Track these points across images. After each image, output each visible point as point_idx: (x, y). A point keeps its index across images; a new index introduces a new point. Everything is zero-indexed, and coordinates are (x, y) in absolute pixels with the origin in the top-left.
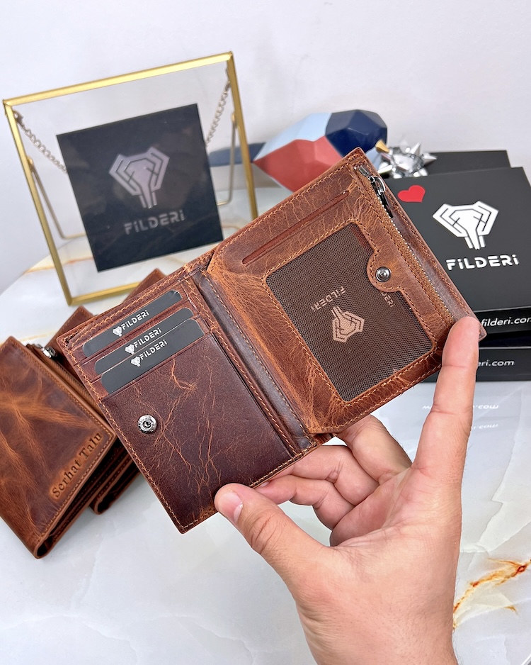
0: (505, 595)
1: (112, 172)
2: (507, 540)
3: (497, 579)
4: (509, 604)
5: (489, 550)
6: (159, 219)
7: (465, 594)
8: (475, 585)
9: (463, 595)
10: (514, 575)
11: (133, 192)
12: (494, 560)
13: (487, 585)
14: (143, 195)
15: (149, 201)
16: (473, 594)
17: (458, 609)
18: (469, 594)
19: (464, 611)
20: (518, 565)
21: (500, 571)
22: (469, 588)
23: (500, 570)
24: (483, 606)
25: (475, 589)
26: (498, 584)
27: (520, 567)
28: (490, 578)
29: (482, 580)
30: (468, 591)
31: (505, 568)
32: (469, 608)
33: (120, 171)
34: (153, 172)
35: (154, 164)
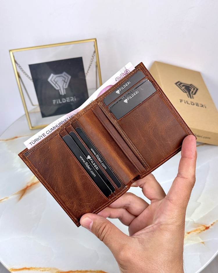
0: (200, 238)
1: (49, 80)
2: (202, 216)
3: (197, 231)
4: (202, 241)
5: (195, 220)
6: (66, 99)
8: (189, 233)
10: (204, 230)
11: (57, 89)
12: (197, 224)
13: (193, 234)
14: (60, 90)
15: (63, 92)
18: (186, 237)
24: (191, 241)
25: (189, 235)
26: (198, 233)
27: (207, 227)
28: (195, 231)
29: (191, 232)
30: (186, 235)
31: (200, 228)
32: (186, 242)
33: (52, 80)
34: (64, 81)
35: (65, 78)
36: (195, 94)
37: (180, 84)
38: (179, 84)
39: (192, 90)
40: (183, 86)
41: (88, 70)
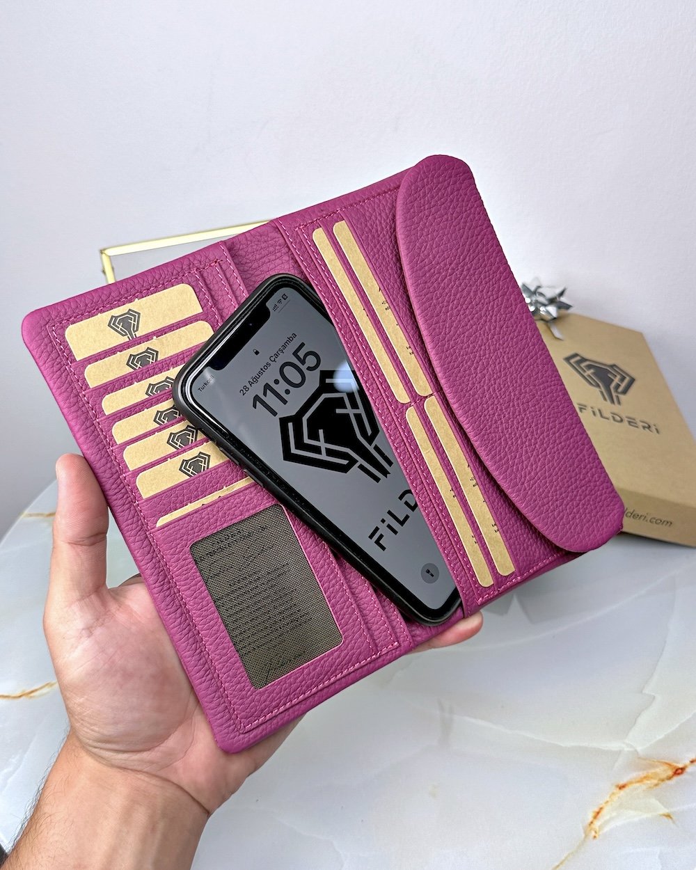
0: (660, 802)
2: (661, 737)
3: (649, 782)
4: (666, 811)
5: (640, 749)
7: (610, 797)
8: (622, 787)
9: (608, 799)
10: (670, 778)
12: (645, 759)
13: (636, 789)
16: (619, 797)
17: (600, 814)
18: (615, 798)
19: (608, 818)
20: (675, 767)
21: (652, 773)
22: (615, 791)
23: (653, 771)
24: (632, 813)
25: (622, 792)
26: (650, 787)
27: (677, 770)
28: (641, 780)
29: (631, 783)
30: (613, 794)
31: (658, 770)
32: (614, 814)
36: (625, 392)
37: (579, 362)
38: (576, 361)
39: (616, 380)
40: (589, 367)
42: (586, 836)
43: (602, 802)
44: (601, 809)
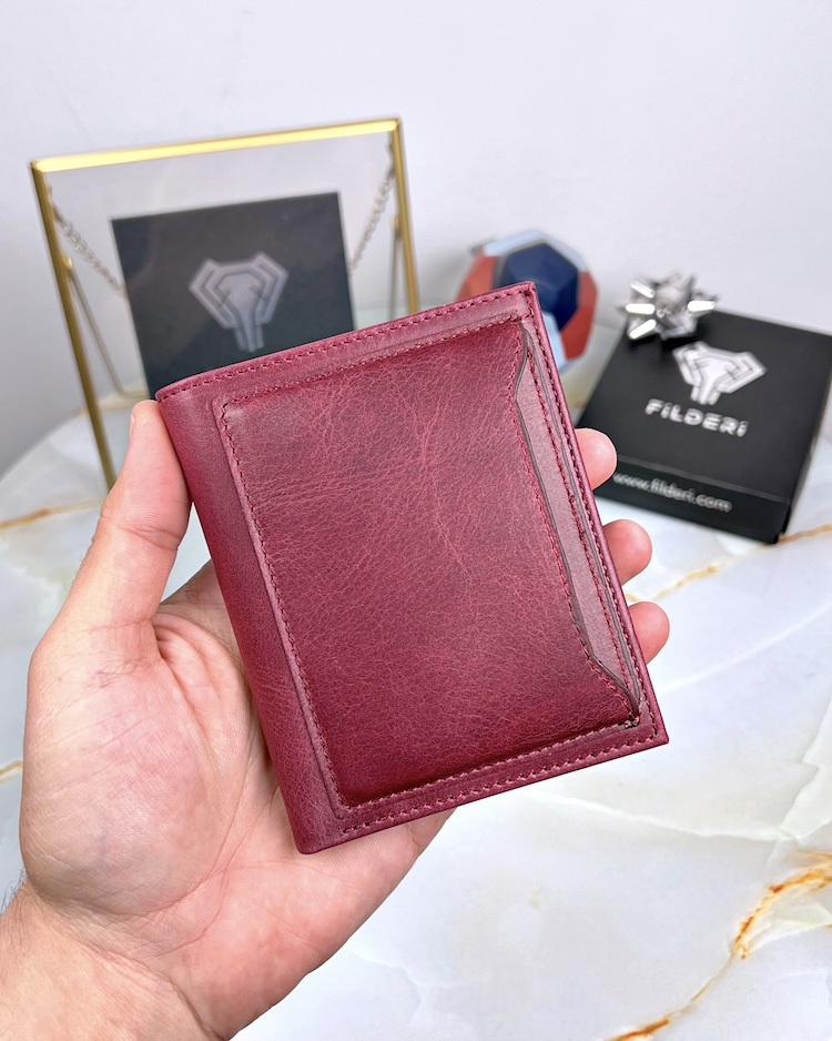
0: (826, 906)
1: (195, 287)
2: (825, 821)
3: (811, 882)
5: (801, 837)
7: (763, 903)
8: (777, 889)
9: (759, 906)
12: (807, 852)
13: (795, 891)
16: (774, 902)
17: (749, 927)
18: (769, 904)
19: (759, 931)
21: (816, 870)
22: (769, 894)
23: (817, 868)
24: (791, 923)
25: (778, 896)
26: (813, 890)
28: (801, 880)
29: (788, 883)
30: (766, 898)
31: (822, 866)
32: (768, 925)
33: (209, 287)
34: (259, 294)
35: (263, 283)
41: (362, 246)
42: (733, 955)
43: (752, 910)
44: (751, 918)
